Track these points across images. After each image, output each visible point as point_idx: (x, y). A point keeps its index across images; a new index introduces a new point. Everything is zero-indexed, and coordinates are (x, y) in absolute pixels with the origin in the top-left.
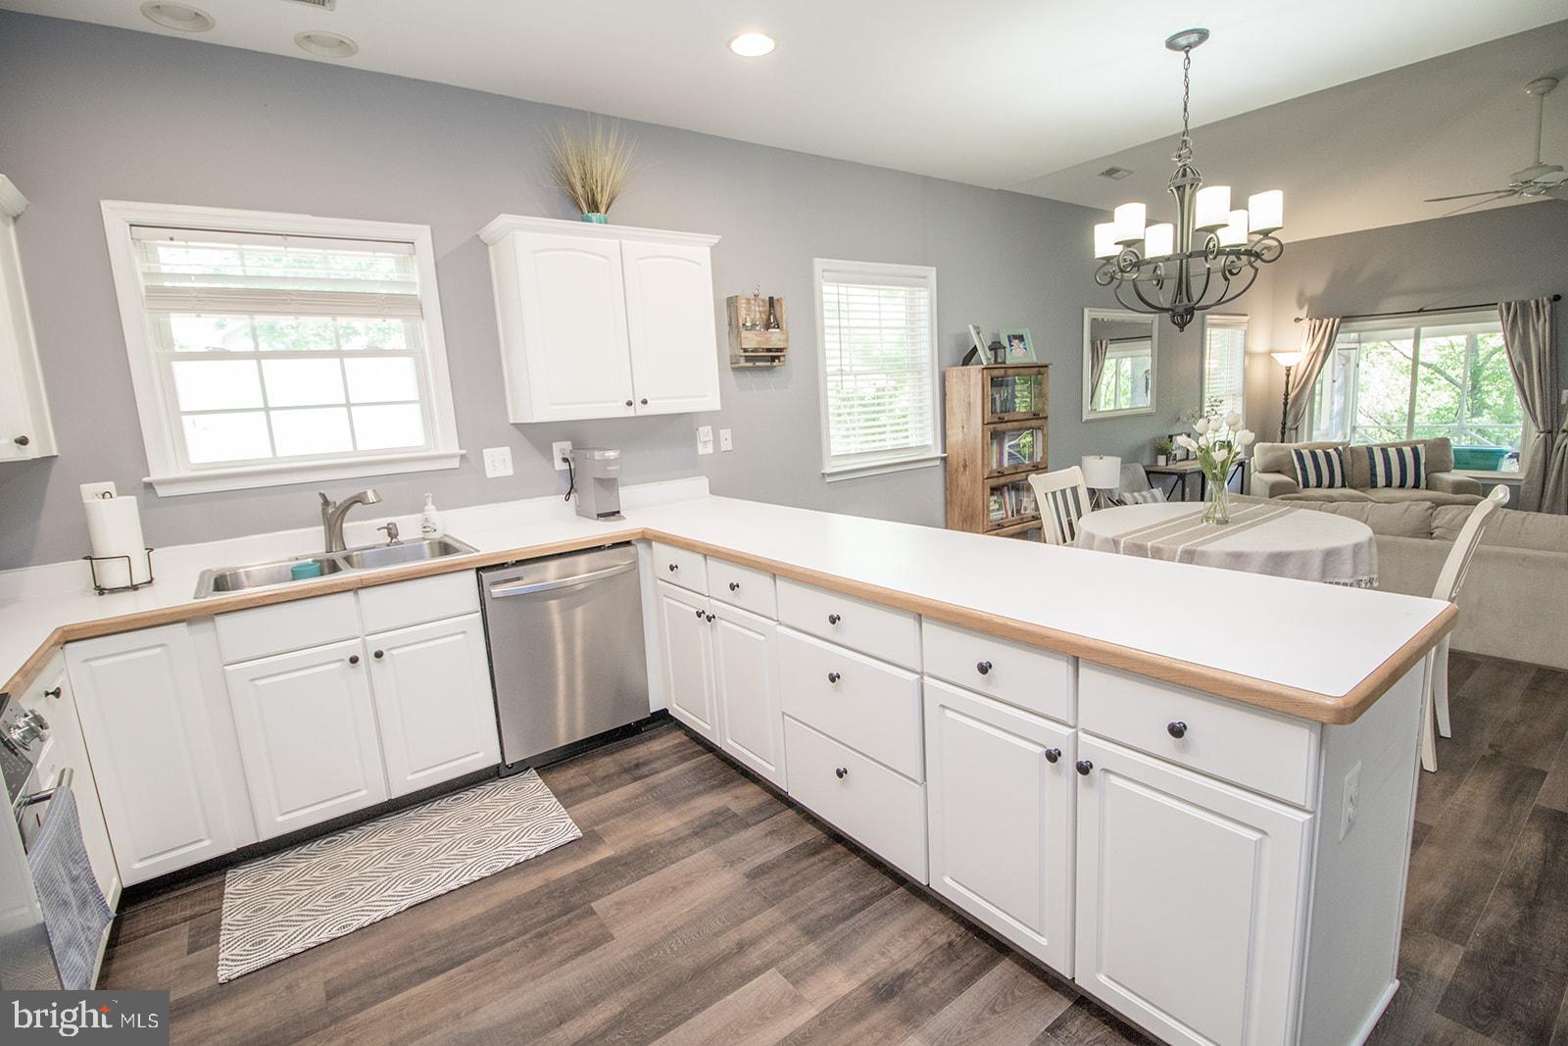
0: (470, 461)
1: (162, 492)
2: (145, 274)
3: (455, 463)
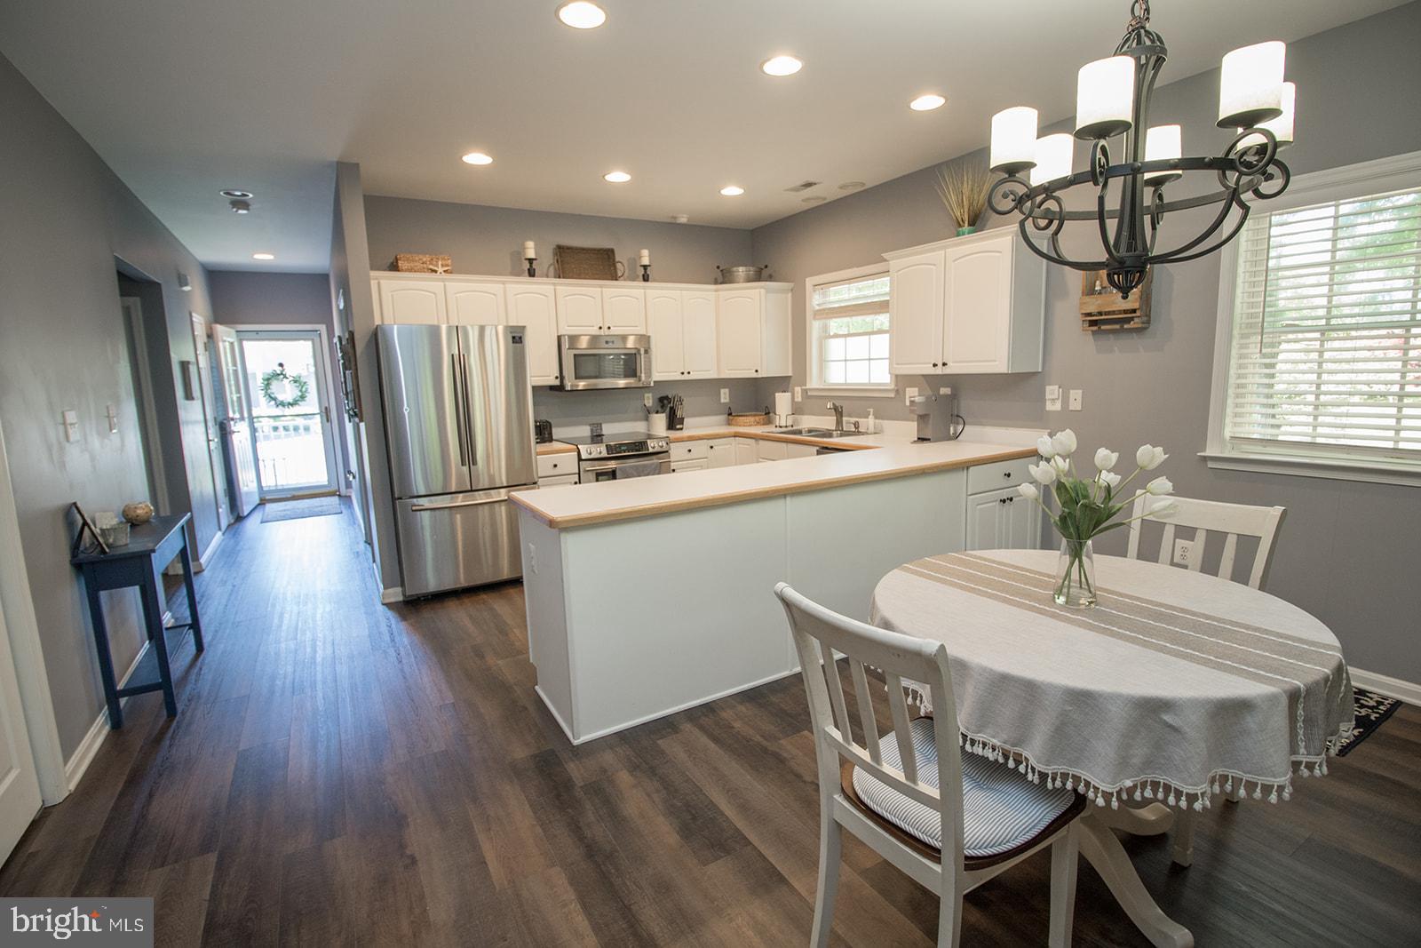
0: (899, 392)
1: (809, 394)
2: (818, 305)
3: (893, 396)
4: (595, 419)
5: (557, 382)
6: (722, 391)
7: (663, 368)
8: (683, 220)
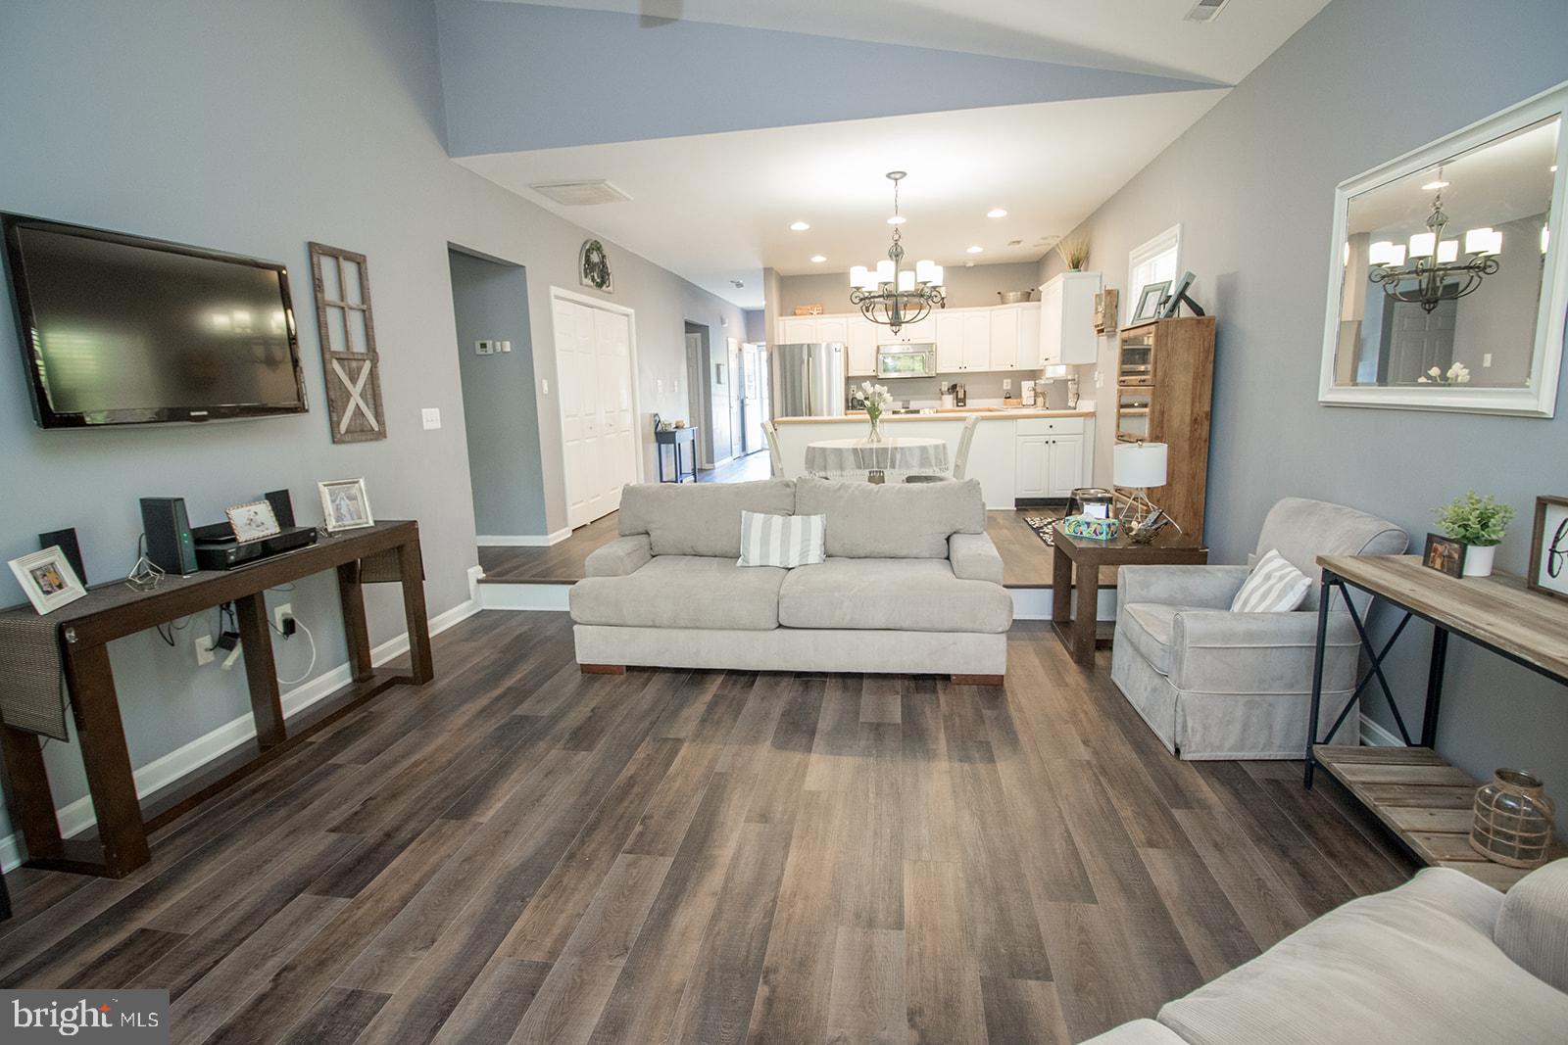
4: (904, 398)
5: (874, 374)
6: (1005, 381)
7: (946, 364)
8: (971, 264)
